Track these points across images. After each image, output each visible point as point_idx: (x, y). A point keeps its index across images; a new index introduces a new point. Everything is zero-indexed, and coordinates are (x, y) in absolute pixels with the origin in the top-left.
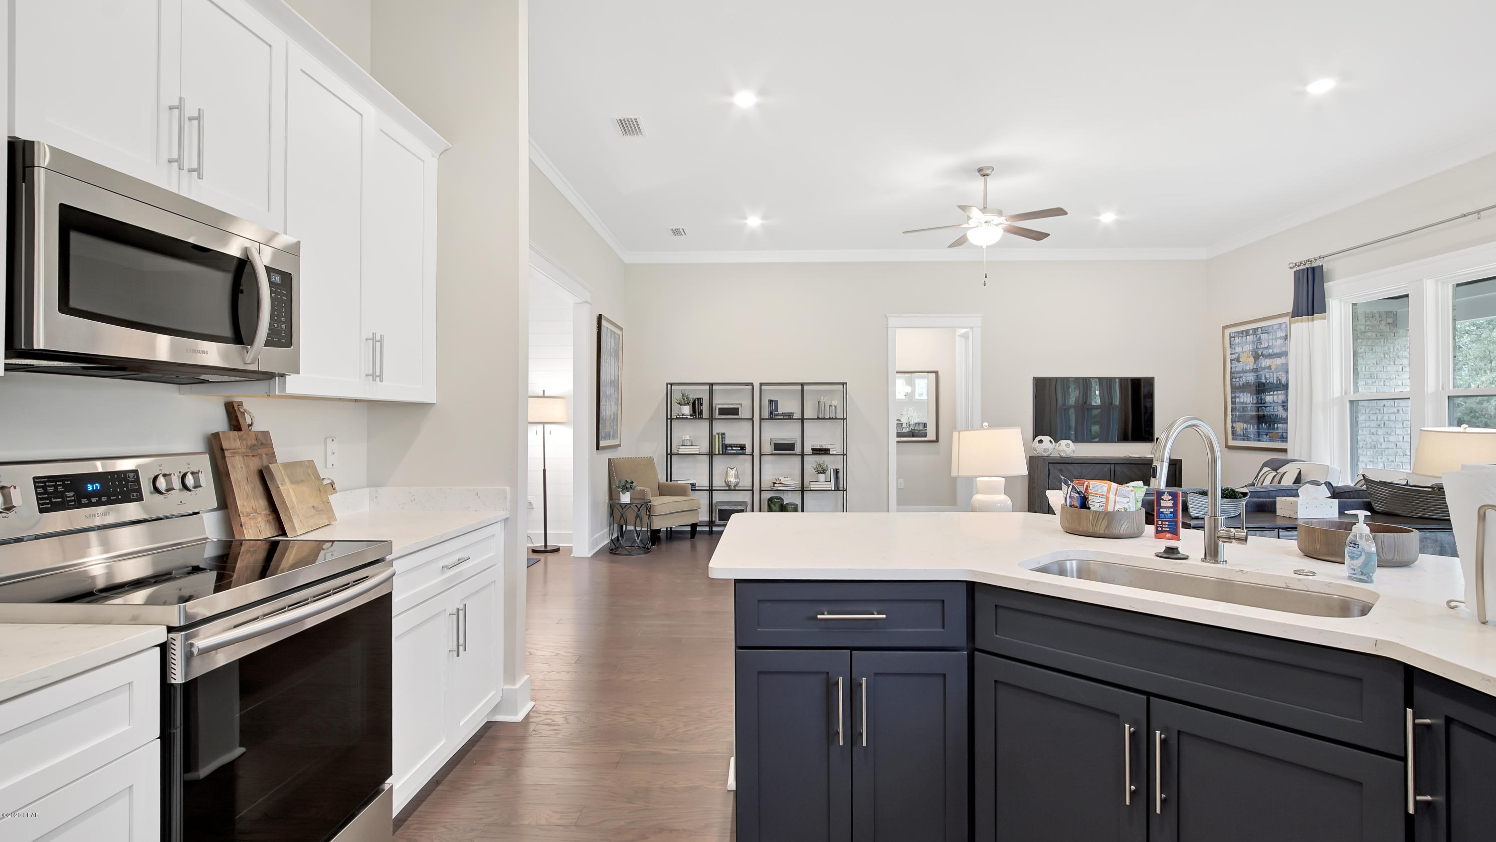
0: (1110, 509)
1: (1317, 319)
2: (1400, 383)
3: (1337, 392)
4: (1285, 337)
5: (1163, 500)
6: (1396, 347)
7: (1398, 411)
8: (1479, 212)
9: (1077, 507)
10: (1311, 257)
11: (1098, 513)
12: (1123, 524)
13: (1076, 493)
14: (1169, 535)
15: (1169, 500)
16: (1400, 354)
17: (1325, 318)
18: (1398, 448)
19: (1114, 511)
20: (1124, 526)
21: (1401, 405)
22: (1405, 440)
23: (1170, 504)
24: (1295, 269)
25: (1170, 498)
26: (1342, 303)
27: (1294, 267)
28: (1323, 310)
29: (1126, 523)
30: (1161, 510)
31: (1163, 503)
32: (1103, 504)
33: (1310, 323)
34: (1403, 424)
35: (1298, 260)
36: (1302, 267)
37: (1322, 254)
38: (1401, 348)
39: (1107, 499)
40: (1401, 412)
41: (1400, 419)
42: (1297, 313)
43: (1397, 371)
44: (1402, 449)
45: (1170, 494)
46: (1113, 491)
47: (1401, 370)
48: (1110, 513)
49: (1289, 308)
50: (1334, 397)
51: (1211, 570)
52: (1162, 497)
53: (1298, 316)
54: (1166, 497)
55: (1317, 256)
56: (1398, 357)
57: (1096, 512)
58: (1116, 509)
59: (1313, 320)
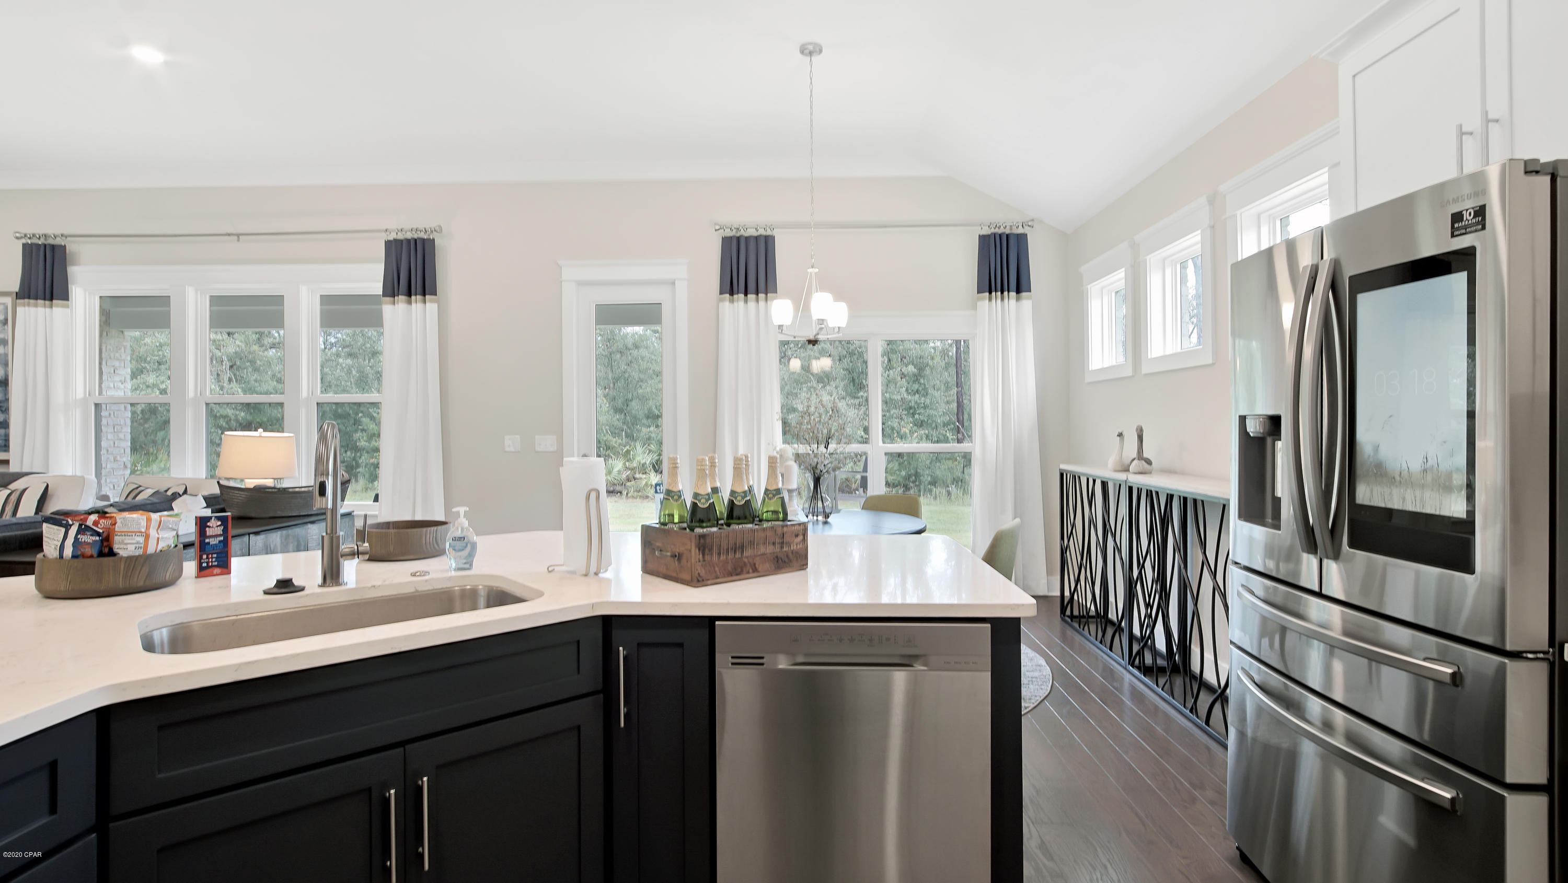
0: (151, 550)
1: (57, 306)
2: (112, 386)
3: (80, 394)
4: (4, 321)
5: (209, 527)
6: (108, 347)
7: (110, 414)
8: (238, 235)
9: (92, 556)
10: (50, 231)
11: (135, 558)
12: (169, 568)
13: (92, 535)
14: (217, 571)
15: (218, 526)
16: (112, 355)
17: (67, 306)
18: (110, 454)
19: (156, 551)
20: (170, 569)
21: (112, 408)
22: (116, 445)
23: (219, 531)
24: (24, 241)
25: (219, 523)
26: (87, 293)
27: (21, 238)
28: (65, 296)
29: (172, 564)
30: (207, 541)
31: (209, 532)
32: (140, 545)
33: (48, 310)
34: (114, 428)
35: (29, 231)
36: (35, 241)
37: (66, 232)
38: (113, 349)
39: (147, 537)
40: (112, 416)
41: (111, 423)
42: (27, 292)
43: (109, 373)
44: (112, 454)
45: (218, 518)
46: (154, 524)
47: (113, 372)
48: (151, 556)
49: (16, 287)
50: (77, 397)
51: (333, 595)
52: (208, 524)
53: (29, 298)
54: (214, 523)
55: (58, 232)
56: (110, 358)
57: (130, 558)
58: (159, 548)
59: (51, 307)
